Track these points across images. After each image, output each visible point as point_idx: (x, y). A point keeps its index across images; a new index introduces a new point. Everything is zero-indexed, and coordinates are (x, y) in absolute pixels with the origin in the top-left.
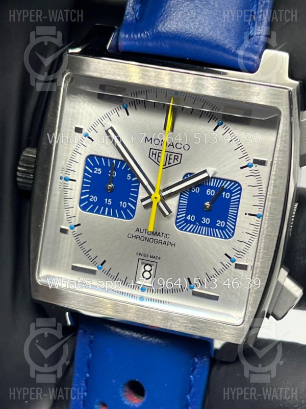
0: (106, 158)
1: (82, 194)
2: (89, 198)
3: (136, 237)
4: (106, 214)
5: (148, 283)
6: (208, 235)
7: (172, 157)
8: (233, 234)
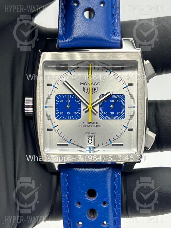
0: (64, 95)
1: (56, 112)
2: (59, 113)
3: (84, 126)
4: (68, 119)
5: (92, 145)
6: (114, 119)
7: (93, 89)
8: (125, 117)
